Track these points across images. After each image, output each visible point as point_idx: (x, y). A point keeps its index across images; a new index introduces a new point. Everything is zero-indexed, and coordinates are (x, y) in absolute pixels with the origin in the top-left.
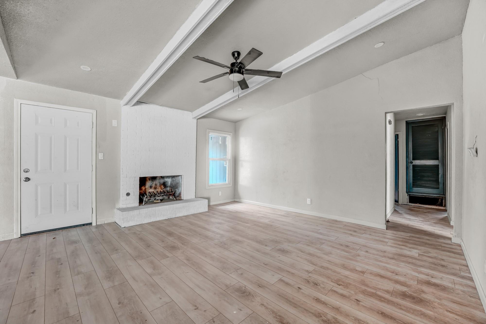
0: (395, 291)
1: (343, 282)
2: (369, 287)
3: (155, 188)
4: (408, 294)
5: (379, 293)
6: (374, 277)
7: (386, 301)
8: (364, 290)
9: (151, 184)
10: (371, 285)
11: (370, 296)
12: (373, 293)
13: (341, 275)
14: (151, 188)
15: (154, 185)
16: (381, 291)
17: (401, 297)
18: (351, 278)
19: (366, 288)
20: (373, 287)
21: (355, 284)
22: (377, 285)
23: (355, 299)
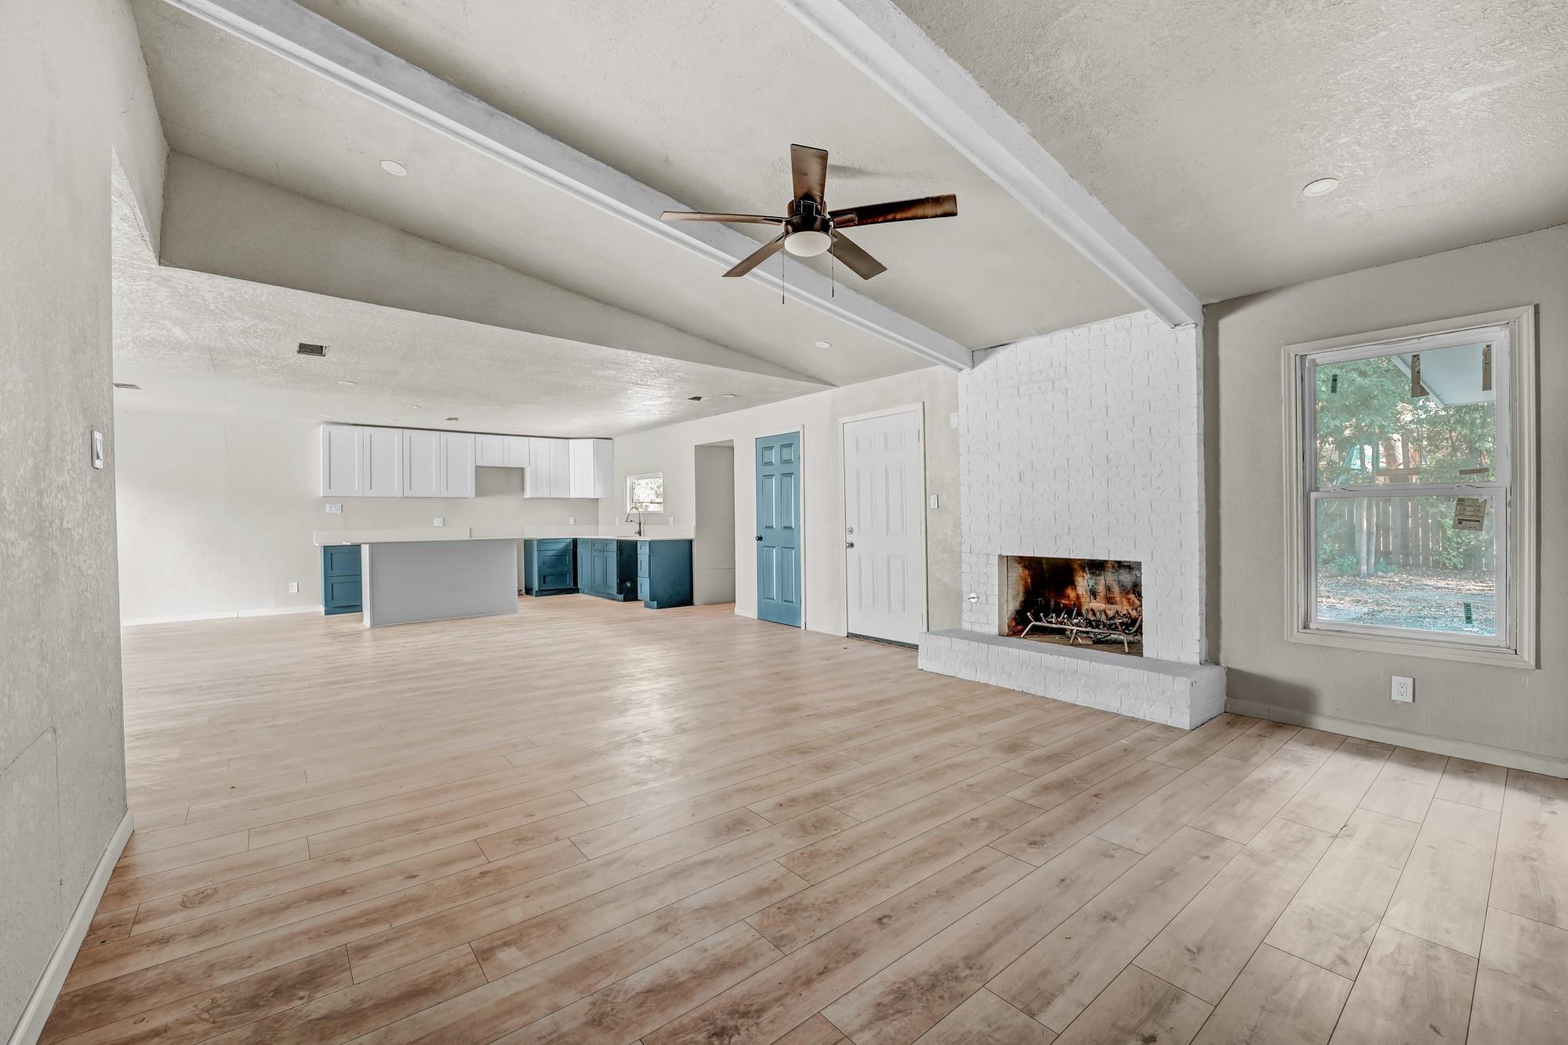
0: (342, 971)
1: (487, 885)
2: (419, 925)
3: (1110, 600)
4: (302, 994)
5: (381, 929)
6: (437, 969)
7: (350, 923)
8: (423, 905)
9: (1091, 582)
10: (418, 933)
11: (395, 906)
12: (397, 916)
13: (516, 896)
14: (1095, 598)
15: (1101, 589)
16: (381, 937)
17: (317, 965)
18: (489, 909)
19: (423, 915)
20: (410, 934)
21: (458, 903)
22: (405, 946)
23: (417, 876)
